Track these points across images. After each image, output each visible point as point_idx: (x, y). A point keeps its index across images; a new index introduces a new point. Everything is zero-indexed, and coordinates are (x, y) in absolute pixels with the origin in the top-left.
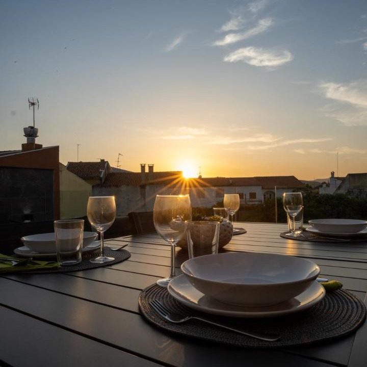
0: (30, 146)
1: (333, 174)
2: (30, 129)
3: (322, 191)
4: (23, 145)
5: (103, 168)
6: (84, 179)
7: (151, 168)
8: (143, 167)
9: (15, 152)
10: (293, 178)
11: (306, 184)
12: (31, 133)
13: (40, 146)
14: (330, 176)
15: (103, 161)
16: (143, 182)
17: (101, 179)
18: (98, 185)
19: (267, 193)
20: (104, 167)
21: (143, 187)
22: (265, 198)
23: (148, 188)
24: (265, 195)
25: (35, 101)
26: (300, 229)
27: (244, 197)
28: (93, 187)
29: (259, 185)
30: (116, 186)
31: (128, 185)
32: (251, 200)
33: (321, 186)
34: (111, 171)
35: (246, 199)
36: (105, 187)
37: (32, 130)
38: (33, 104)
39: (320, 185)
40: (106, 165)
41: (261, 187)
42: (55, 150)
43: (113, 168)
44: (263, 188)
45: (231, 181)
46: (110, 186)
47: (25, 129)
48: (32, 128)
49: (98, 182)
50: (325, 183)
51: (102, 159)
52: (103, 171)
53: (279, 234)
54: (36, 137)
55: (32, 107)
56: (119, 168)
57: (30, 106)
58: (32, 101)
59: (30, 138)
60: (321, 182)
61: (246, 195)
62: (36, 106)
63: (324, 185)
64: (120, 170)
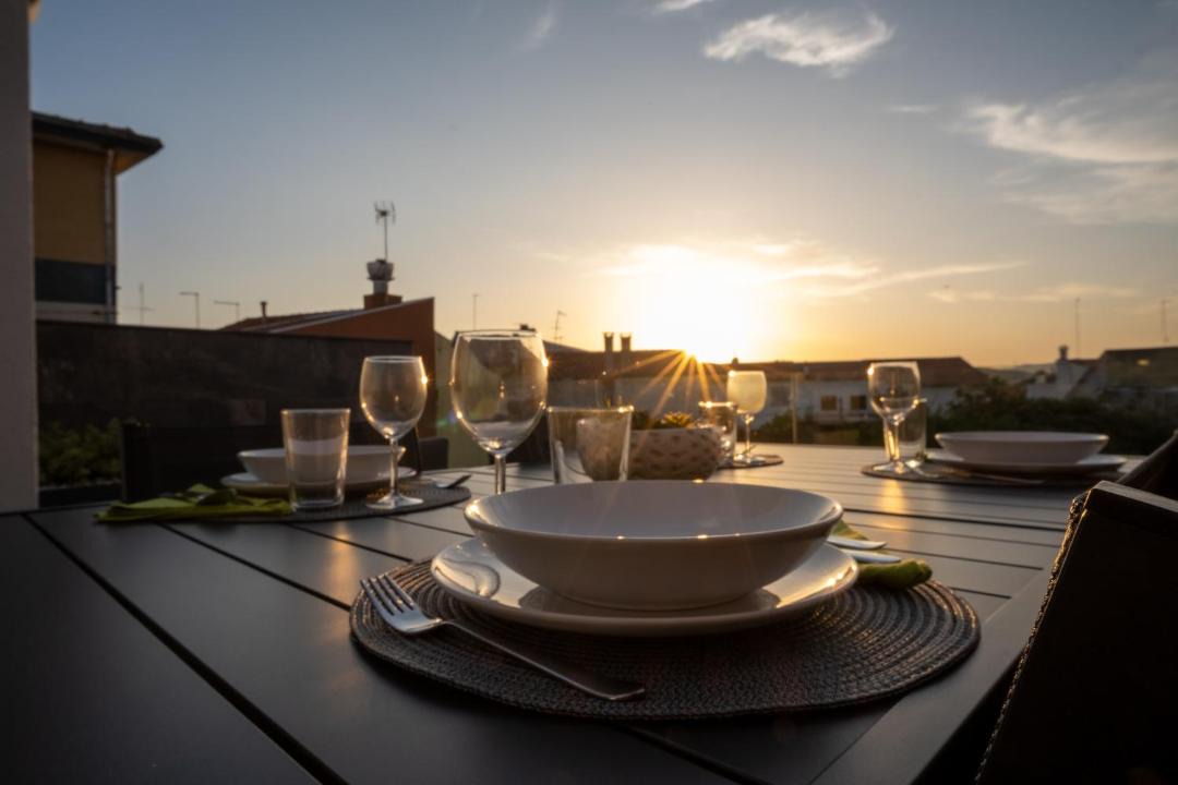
0: (379, 299)
1: (1063, 351)
2: (378, 265)
3: (1033, 393)
4: (367, 299)
7: (626, 341)
8: (609, 341)
9: (352, 312)
10: (957, 363)
11: (991, 376)
12: (381, 272)
13: (397, 299)
25: (388, 207)
26: (917, 456)
27: (838, 405)
31: (577, 377)
32: (854, 411)
33: (1032, 381)
35: (841, 409)
37: (383, 266)
38: (384, 214)
39: (1026, 377)
42: (425, 308)
47: (370, 267)
48: (382, 262)
50: (1041, 373)
51: (523, 323)
53: (859, 468)
54: (390, 279)
55: (382, 220)
56: (558, 342)
57: (378, 218)
58: (382, 208)
59: (380, 282)
60: (1033, 371)
61: (841, 401)
62: (389, 218)
63: (1041, 379)
64: (561, 346)
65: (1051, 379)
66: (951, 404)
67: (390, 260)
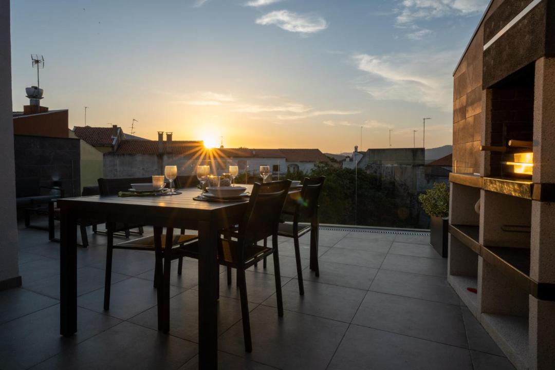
0: (34, 109)
1: (356, 148)
2: (33, 89)
3: (346, 165)
4: (25, 107)
5: (116, 135)
6: (94, 146)
7: (169, 136)
8: (161, 136)
10: (317, 151)
12: (35, 94)
13: (46, 109)
14: (354, 150)
15: (115, 127)
16: (161, 151)
17: (113, 146)
18: (110, 154)
19: (291, 165)
20: (117, 133)
21: (160, 156)
22: (288, 171)
23: (165, 158)
24: (288, 168)
25: (40, 59)
28: (104, 155)
29: (284, 157)
30: (131, 155)
31: (144, 154)
32: (274, 172)
33: (345, 159)
34: (125, 138)
36: (118, 155)
37: (36, 90)
38: (37, 62)
39: (343, 158)
40: (118, 132)
41: (285, 159)
42: (63, 115)
43: (127, 135)
44: (287, 161)
45: (254, 153)
46: (123, 155)
47: (28, 90)
48: (36, 88)
49: (110, 150)
50: (349, 157)
52: (116, 138)
54: (41, 98)
55: (36, 65)
57: (33, 64)
58: (36, 59)
59: (34, 99)
60: (345, 156)
62: (40, 65)
63: (348, 159)
64: (134, 136)
65: (351, 160)
66: (312, 169)
67: (40, 88)
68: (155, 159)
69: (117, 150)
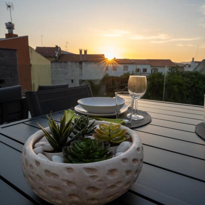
0: (10, 35)
1: (193, 59)
2: (9, 24)
3: (186, 69)
4: (6, 35)
5: (57, 51)
6: (46, 57)
7: (86, 52)
8: (81, 51)
9: (2, 39)
10: (169, 61)
11: (176, 64)
12: (10, 26)
13: (16, 36)
15: (57, 46)
16: (81, 59)
17: (56, 57)
18: (55, 61)
19: (154, 69)
20: (58, 50)
21: (81, 63)
22: (152, 72)
23: (83, 64)
24: (152, 71)
25: (11, 5)
27: (140, 71)
28: (51, 62)
29: (149, 64)
30: (65, 62)
31: (72, 62)
32: (143, 73)
33: (185, 66)
34: (62, 53)
35: (141, 72)
36: (58, 62)
37: (11, 24)
38: (9, 6)
40: (59, 49)
41: (150, 65)
42: (26, 39)
43: (63, 51)
44: (151, 66)
45: (133, 61)
46: (61, 62)
47: (6, 24)
48: (10, 23)
49: (54, 59)
50: (188, 64)
51: (57, 45)
52: (57, 53)
54: (14, 29)
55: (9, 9)
56: (67, 51)
57: (7, 8)
58: (9, 5)
59: (10, 30)
60: (185, 64)
61: (141, 70)
62: (11, 8)
63: (187, 66)
64: (67, 52)
65: (189, 66)
66: (167, 71)
67: (13, 23)
68: (78, 64)
69: (58, 59)
